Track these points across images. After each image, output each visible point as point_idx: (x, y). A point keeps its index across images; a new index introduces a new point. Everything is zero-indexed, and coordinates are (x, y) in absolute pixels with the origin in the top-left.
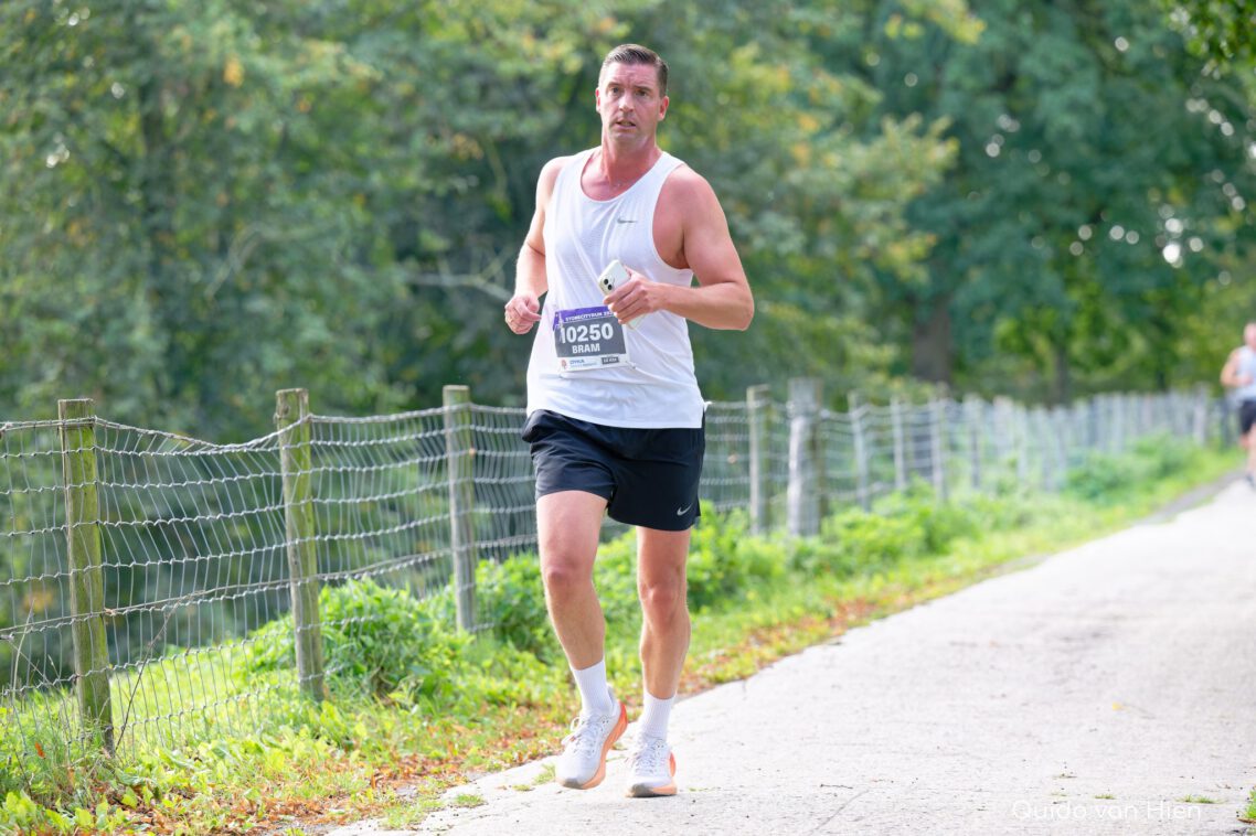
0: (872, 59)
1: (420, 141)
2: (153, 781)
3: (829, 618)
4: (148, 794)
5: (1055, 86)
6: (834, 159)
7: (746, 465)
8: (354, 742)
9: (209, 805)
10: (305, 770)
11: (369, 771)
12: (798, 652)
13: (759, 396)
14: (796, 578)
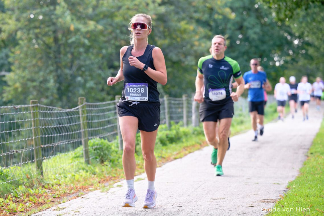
0: (212, 23)
1: (113, 42)
2: (51, 182)
3: (200, 145)
4: (50, 185)
5: (251, 29)
6: (203, 45)
7: (183, 112)
8: (96, 173)
9: (64, 187)
10: (85, 180)
11: (98, 180)
12: (193, 152)
13: (185, 97)
14: (194, 136)
